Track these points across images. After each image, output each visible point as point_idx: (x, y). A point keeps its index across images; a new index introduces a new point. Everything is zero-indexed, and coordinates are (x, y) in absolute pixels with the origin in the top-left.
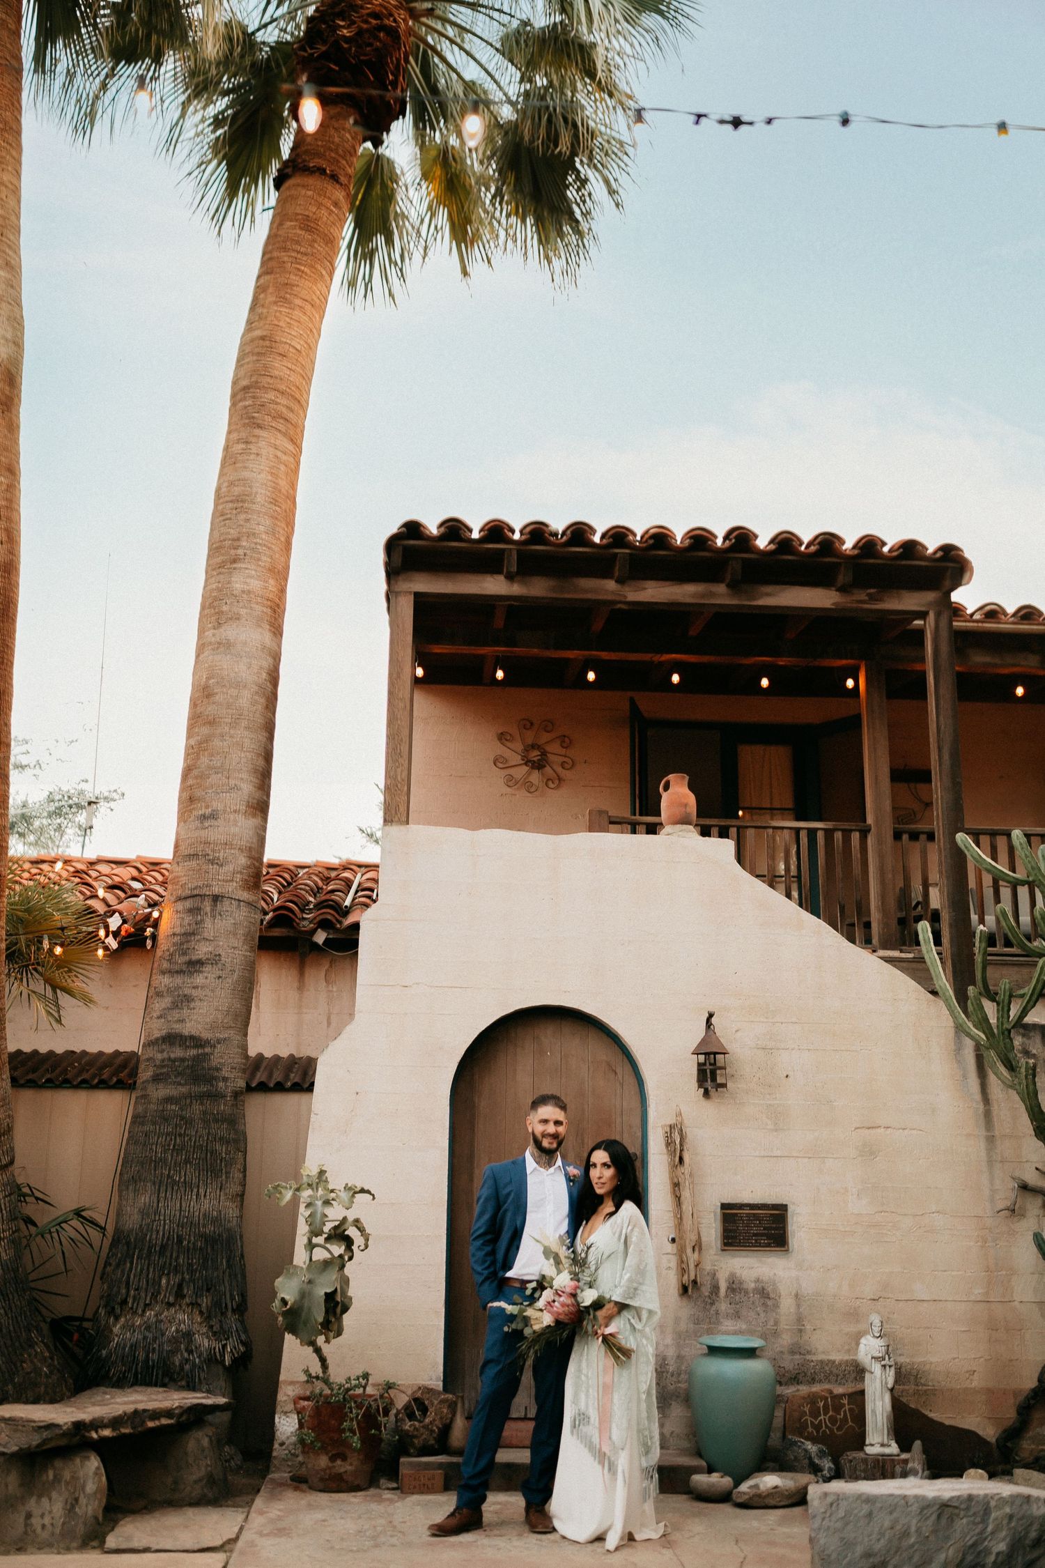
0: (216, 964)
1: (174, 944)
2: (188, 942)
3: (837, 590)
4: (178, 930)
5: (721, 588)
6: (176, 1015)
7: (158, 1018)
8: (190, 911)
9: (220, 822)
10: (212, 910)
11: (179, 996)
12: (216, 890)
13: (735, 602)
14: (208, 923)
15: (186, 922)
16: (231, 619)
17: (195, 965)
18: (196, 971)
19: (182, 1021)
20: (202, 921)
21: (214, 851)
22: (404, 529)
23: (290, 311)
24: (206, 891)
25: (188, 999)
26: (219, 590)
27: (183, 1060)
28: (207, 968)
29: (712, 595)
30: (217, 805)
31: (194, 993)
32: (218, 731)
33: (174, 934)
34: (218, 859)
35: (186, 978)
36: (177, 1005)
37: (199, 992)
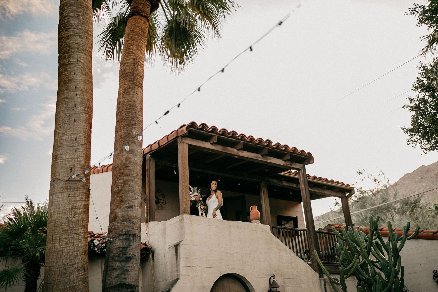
0: (135, 258)
1: (120, 251)
2: (126, 250)
3: (284, 161)
4: (121, 246)
5: (260, 156)
6: (123, 276)
7: (115, 278)
8: (126, 239)
9: (133, 209)
10: (133, 239)
11: (124, 269)
12: (134, 233)
13: (263, 160)
14: (132, 244)
15: (124, 243)
16: (133, 143)
17: (129, 259)
18: (129, 261)
19: (125, 279)
20: (130, 243)
21: (132, 219)
22: (191, 124)
24: (130, 233)
25: (127, 271)
26: (128, 133)
28: (133, 260)
29: (258, 157)
30: (132, 203)
31: (129, 268)
32: (131, 179)
33: (119, 248)
34: (134, 222)
35: (126, 264)
36: (123, 273)
37: (131, 268)
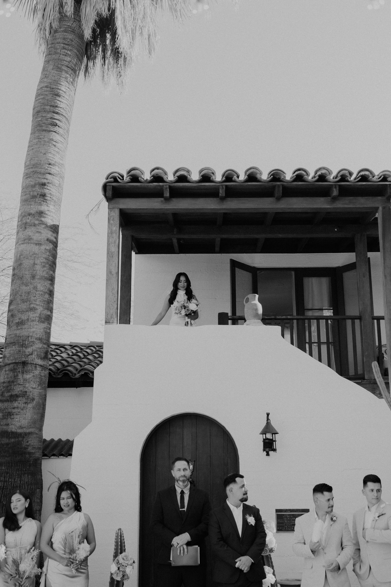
0: (24, 396)
1: (4, 387)
2: (11, 385)
4: (5, 380)
6: (4, 422)
8: (11, 370)
9: (26, 326)
10: (22, 370)
11: (6, 412)
12: (24, 360)
14: (20, 376)
15: (10, 376)
16: (31, 225)
17: (14, 398)
18: (14, 400)
19: (8, 425)
20: (17, 375)
21: (23, 340)
23: (60, 73)
24: (19, 360)
25: (10, 414)
26: (26, 212)
27: (7, 444)
28: (20, 398)
30: (24, 318)
31: (13, 411)
33: (3, 382)
34: (25, 344)
35: (9, 404)
36: (5, 417)
37: (16, 410)
